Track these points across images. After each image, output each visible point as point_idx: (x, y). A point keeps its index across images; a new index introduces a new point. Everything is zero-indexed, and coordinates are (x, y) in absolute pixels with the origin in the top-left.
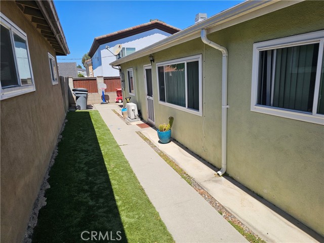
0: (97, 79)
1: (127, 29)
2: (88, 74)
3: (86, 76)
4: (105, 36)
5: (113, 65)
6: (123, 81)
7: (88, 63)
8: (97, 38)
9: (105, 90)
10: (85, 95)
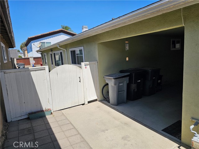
0: (30, 58)
1: (46, 33)
2: (25, 55)
3: (23, 57)
4: (34, 36)
5: (37, 51)
6: (43, 59)
7: (25, 49)
8: (29, 37)
9: (34, 64)
10: (23, 66)
